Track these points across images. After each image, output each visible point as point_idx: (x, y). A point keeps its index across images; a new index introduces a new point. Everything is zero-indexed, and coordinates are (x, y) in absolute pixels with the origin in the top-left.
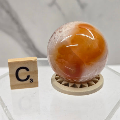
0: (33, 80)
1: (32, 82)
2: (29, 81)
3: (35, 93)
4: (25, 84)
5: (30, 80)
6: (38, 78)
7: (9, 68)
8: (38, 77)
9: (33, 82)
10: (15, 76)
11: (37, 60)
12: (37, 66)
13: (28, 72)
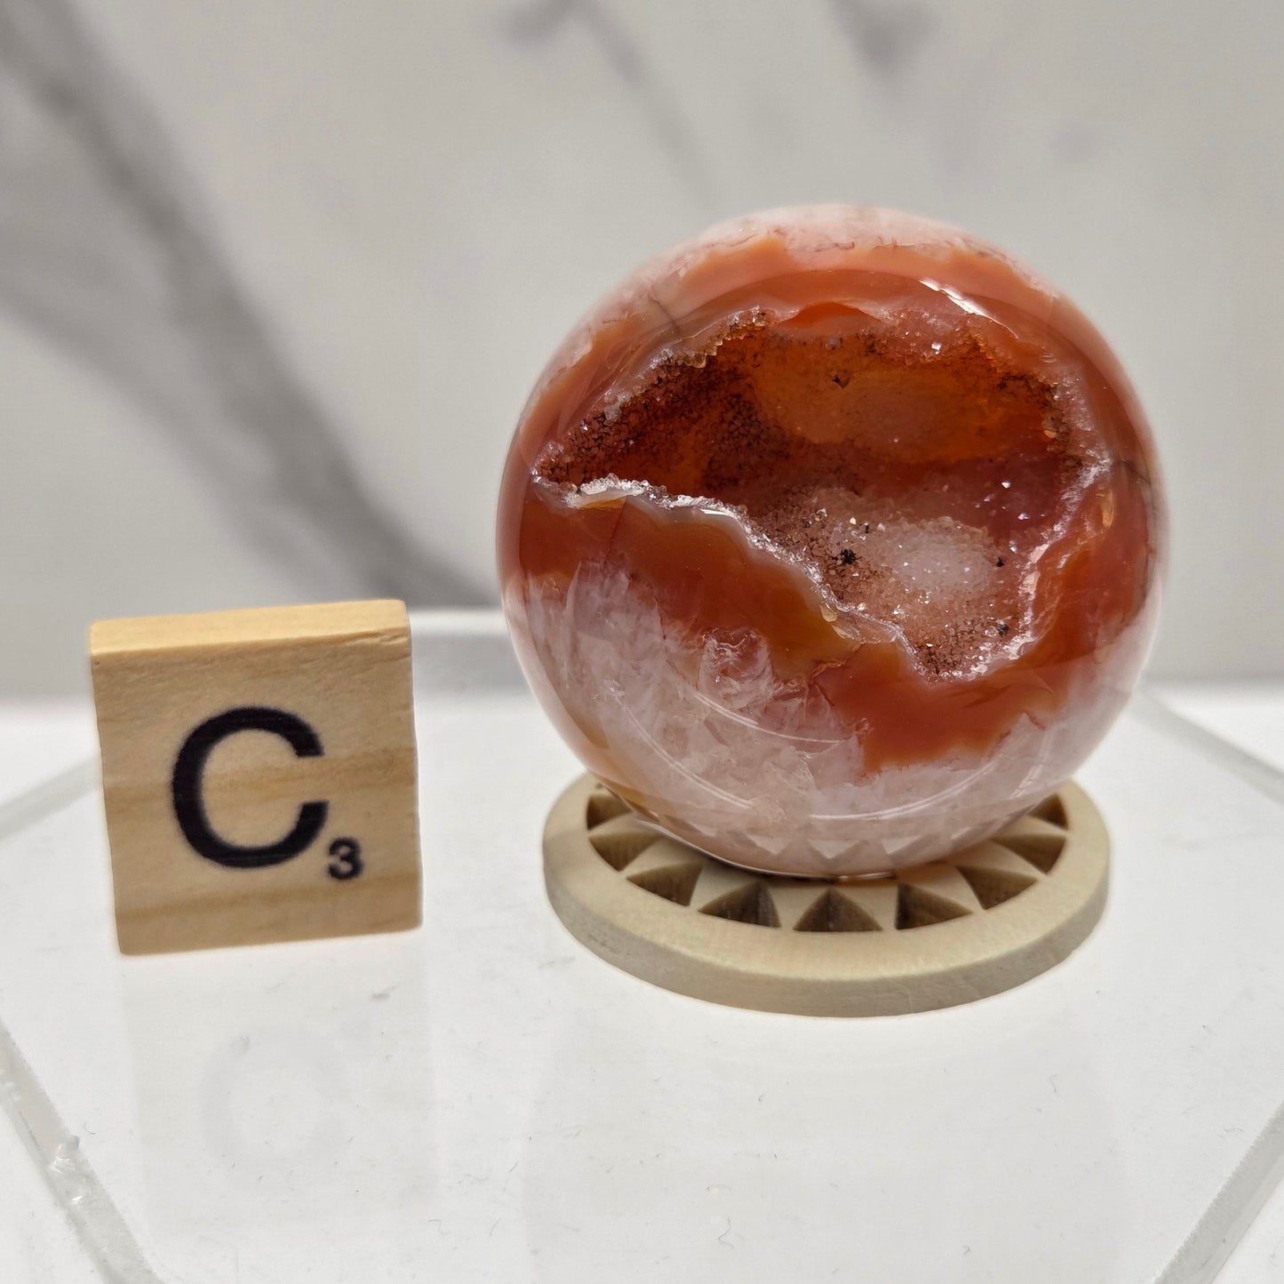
0: (365, 856)
1: (356, 869)
2: (314, 858)
3: (380, 997)
4: (273, 898)
5: (334, 847)
6: (414, 836)
7: (103, 722)
8: (413, 817)
9: (367, 874)
10: (163, 805)
11: (405, 632)
12: (407, 705)
13: (307, 763)
